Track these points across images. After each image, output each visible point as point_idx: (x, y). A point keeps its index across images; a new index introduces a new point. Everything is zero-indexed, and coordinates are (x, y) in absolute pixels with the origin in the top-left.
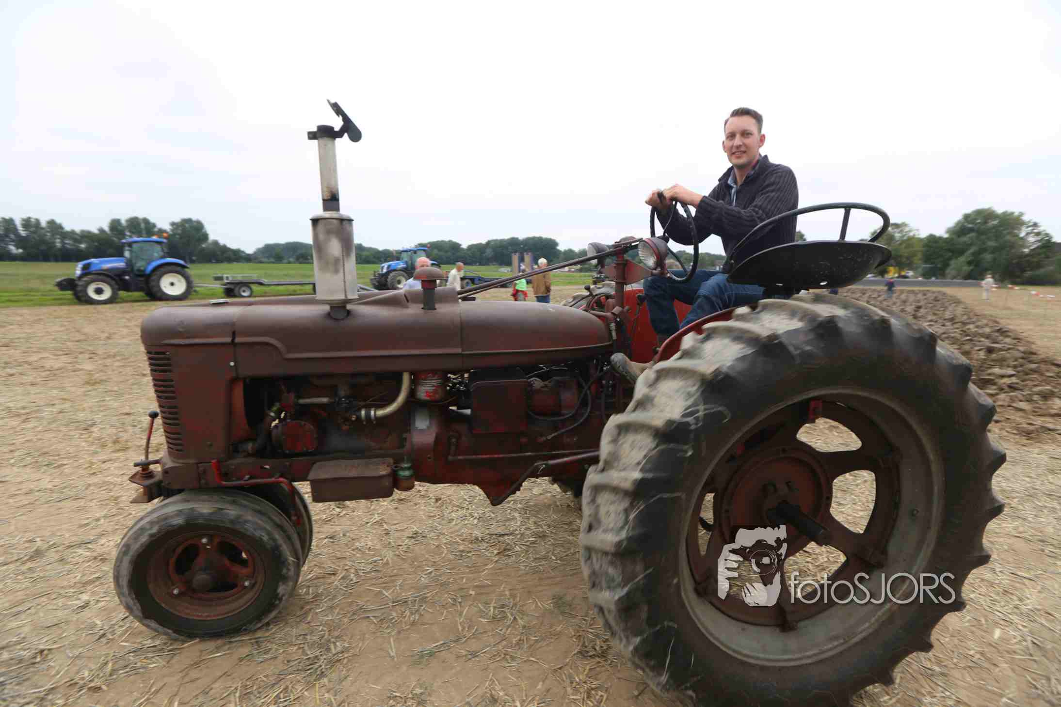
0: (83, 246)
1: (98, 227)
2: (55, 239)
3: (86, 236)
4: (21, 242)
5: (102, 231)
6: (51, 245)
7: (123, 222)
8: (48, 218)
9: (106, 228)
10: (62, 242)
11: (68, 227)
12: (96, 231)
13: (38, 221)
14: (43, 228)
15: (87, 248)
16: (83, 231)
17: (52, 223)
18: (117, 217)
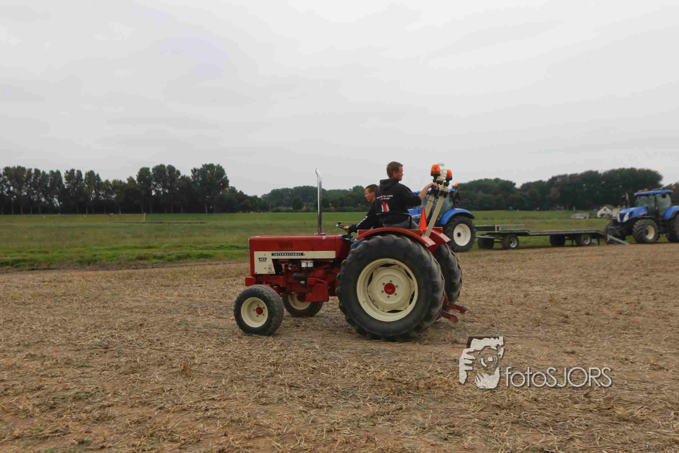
0: (114, 196)
1: (128, 177)
2: (92, 191)
3: (117, 186)
4: (64, 194)
5: (131, 180)
6: (87, 196)
7: (151, 170)
8: (88, 170)
9: (135, 178)
10: (97, 194)
11: (103, 179)
12: (126, 182)
13: (79, 173)
14: (82, 180)
15: (116, 198)
16: (115, 182)
17: (91, 174)
18: (146, 166)
